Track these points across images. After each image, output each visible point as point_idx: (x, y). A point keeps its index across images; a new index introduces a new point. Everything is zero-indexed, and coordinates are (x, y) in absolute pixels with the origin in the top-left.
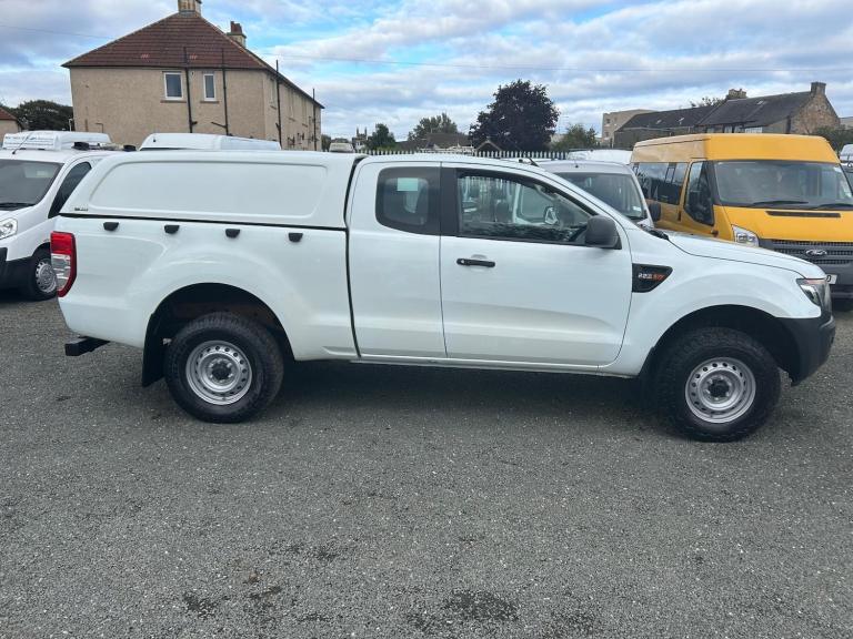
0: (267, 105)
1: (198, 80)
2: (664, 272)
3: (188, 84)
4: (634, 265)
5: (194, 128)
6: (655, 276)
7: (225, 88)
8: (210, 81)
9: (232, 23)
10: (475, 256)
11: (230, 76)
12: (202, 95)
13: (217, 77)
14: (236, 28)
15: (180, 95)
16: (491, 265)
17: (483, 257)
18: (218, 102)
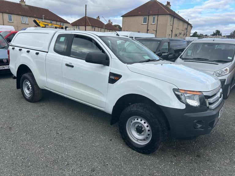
0: (169, 24)
1: (151, 18)
2: (119, 77)
3: (148, 19)
4: (110, 72)
5: (148, 31)
6: (116, 78)
7: (158, 20)
8: (154, 18)
9: (167, 2)
10: (70, 63)
11: (159, 16)
12: (151, 22)
13: (156, 17)
14: (168, 3)
15: (146, 23)
16: (73, 67)
17: (71, 63)
18: (155, 24)
